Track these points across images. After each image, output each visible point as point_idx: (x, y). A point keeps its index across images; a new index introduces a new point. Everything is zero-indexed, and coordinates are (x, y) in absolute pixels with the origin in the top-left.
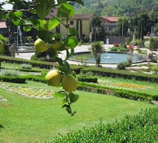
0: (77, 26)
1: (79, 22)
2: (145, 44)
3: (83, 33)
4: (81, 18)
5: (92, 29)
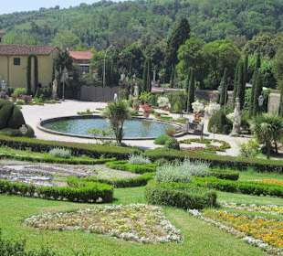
0: (29, 67)
1: (33, 60)
2: (159, 102)
3: (40, 81)
4: (36, 53)
5: (57, 73)
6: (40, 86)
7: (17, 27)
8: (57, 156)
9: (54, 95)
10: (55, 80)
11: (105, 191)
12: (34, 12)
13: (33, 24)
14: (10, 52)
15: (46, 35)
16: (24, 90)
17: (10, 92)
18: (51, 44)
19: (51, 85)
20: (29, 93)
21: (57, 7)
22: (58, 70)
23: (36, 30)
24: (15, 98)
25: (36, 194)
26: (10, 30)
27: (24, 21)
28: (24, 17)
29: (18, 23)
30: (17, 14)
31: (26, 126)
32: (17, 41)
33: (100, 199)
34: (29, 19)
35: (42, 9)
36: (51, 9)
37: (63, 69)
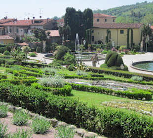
0: (128, 35)
1: (130, 31)
4: (132, 27)
5: (143, 38)
6: (134, 44)
7: (124, 13)
8: (135, 80)
9: (142, 49)
10: (142, 42)
11: (147, 95)
12: (133, 5)
13: (133, 11)
14: (118, 27)
15: (139, 17)
16: (125, 46)
17: (118, 48)
18: (141, 22)
19: (140, 44)
20: (128, 48)
21: (146, 2)
22: (144, 36)
23: (134, 15)
24: (120, 51)
25: (113, 94)
26: (120, 15)
27: (127, 10)
28: (128, 8)
29: (124, 12)
30: (123, 7)
31: (124, 65)
32: (123, 21)
33: (144, 99)
34: (130, 9)
35: (137, 4)
36: (142, 3)
37: (146, 35)
